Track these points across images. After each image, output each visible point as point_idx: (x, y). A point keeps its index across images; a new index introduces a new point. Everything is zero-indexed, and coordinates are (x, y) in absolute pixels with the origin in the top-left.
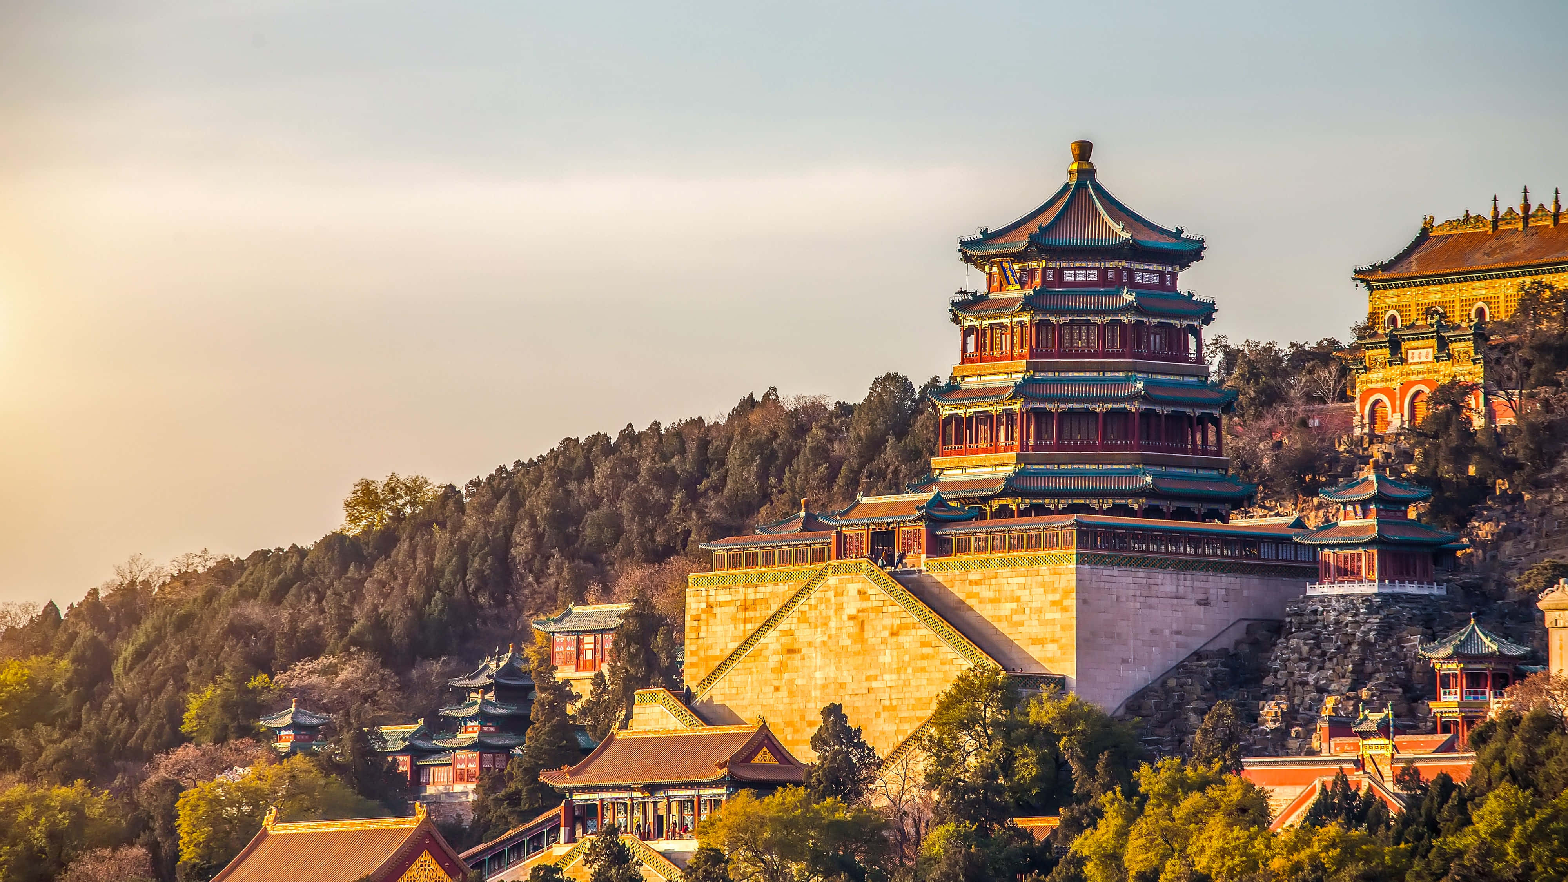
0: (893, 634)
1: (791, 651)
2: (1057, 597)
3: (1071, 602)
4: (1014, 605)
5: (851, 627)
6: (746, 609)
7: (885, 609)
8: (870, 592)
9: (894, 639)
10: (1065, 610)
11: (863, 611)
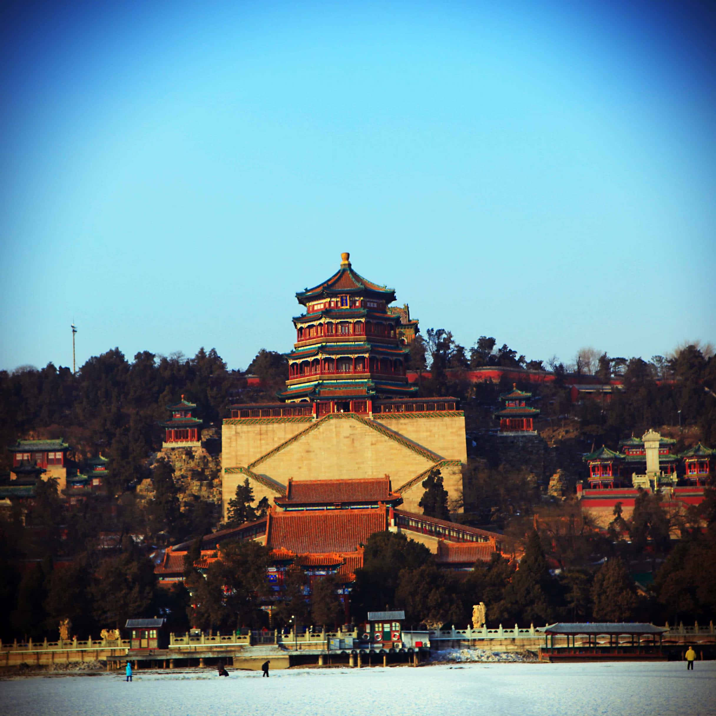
0: (372, 444)
1: (308, 452)
2: (454, 430)
3: (463, 432)
4: (428, 434)
5: (348, 441)
6: (261, 434)
7: (367, 434)
8: (357, 426)
9: (373, 447)
10: (460, 435)
11: (353, 434)
